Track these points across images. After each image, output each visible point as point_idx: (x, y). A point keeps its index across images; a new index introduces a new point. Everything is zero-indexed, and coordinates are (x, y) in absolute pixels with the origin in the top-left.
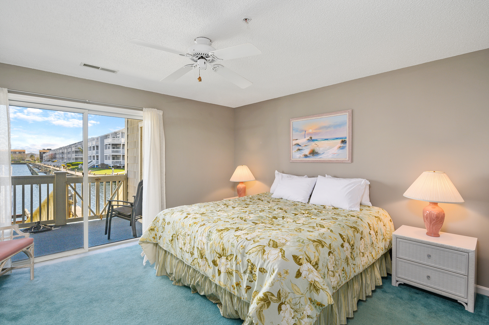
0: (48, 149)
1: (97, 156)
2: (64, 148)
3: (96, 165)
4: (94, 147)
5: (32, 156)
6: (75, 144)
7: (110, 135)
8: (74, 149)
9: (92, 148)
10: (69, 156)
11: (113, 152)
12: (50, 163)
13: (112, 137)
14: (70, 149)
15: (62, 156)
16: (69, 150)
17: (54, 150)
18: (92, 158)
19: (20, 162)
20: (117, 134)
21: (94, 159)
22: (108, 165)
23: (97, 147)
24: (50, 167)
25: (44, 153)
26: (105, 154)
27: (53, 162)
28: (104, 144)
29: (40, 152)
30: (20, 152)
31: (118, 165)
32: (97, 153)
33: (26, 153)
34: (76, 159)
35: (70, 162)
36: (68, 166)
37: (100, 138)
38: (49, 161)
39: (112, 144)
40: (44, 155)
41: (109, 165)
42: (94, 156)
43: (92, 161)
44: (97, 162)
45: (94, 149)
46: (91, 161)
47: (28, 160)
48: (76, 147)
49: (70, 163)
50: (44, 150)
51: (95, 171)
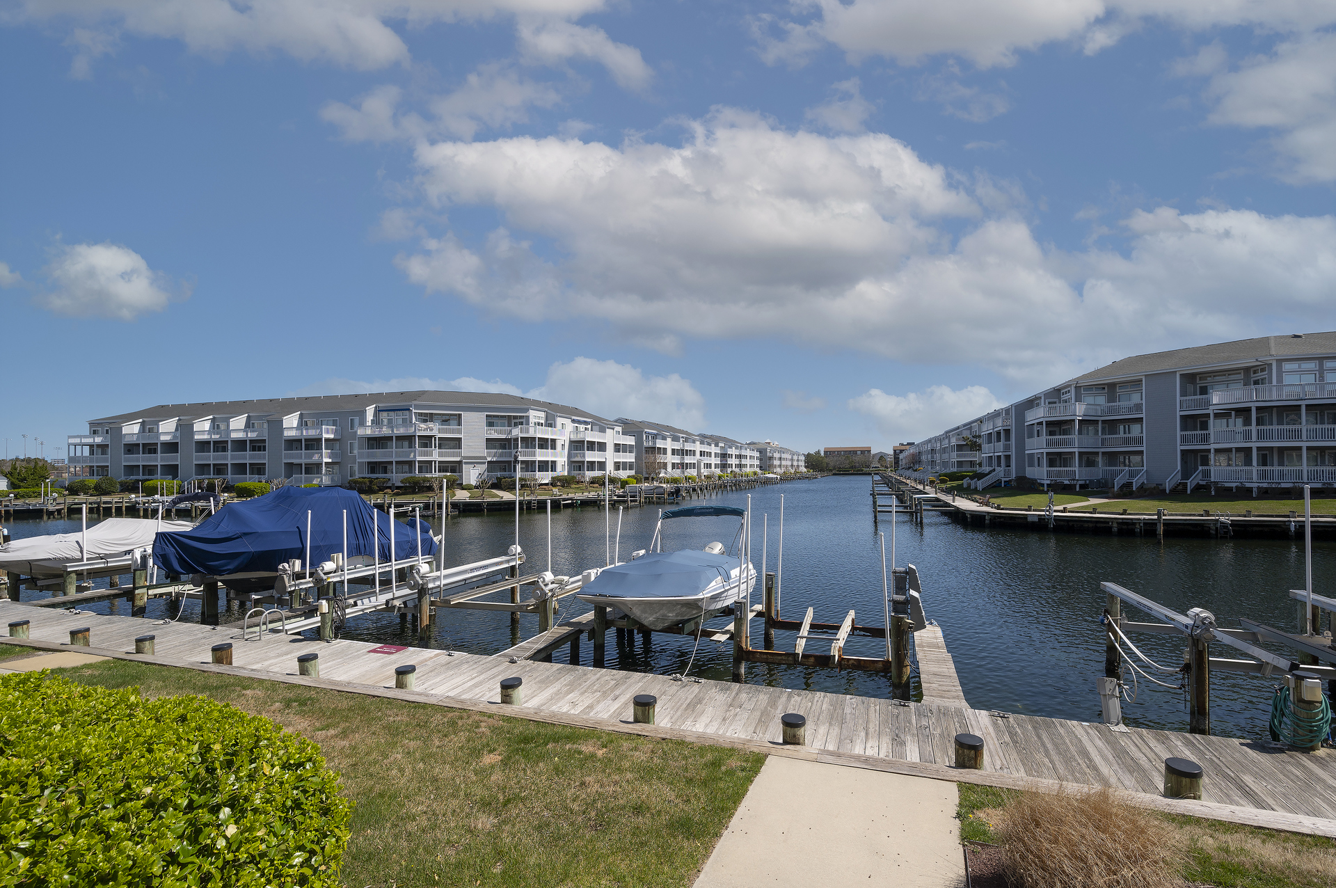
0: (909, 444)
1: (1008, 458)
2: (937, 439)
3: (1003, 480)
4: (999, 433)
5: (882, 457)
6: (958, 428)
7: (1043, 398)
8: (954, 441)
9: (994, 437)
10: (945, 456)
11: (1049, 444)
12: (909, 473)
13: (1047, 403)
14: (947, 441)
15: (932, 457)
16: (945, 443)
17: (918, 445)
18: (995, 462)
19: (862, 470)
20: (1062, 392)
21: (999, 465)
22: (1036, 480)
23: (1007, 432)
24: (908, 481)
25: (901, 451)
26: (1027, 452)
27: (916, 471)
28: (1026, 424)
29: (895, 451)
30: (863, 452)
31: (1066, 482)
32: (1007, 448)
33: (872, 452)
34: (960, 464)
35: (948, 471)
36: (943, 481)
37: (1013, 408)
38: (909, 468)
39: (1049, 424)
40: (901, 456)
41: (1039, 481)
42: (999, 457)
43: (994, 470)
44: (1007, 473)
45: (999, 440)
46: (991, 469)
47: (876, 467)
48: (958, 435)
49: (945, 475)
50: (903, 445)
51: (1001, 499)
